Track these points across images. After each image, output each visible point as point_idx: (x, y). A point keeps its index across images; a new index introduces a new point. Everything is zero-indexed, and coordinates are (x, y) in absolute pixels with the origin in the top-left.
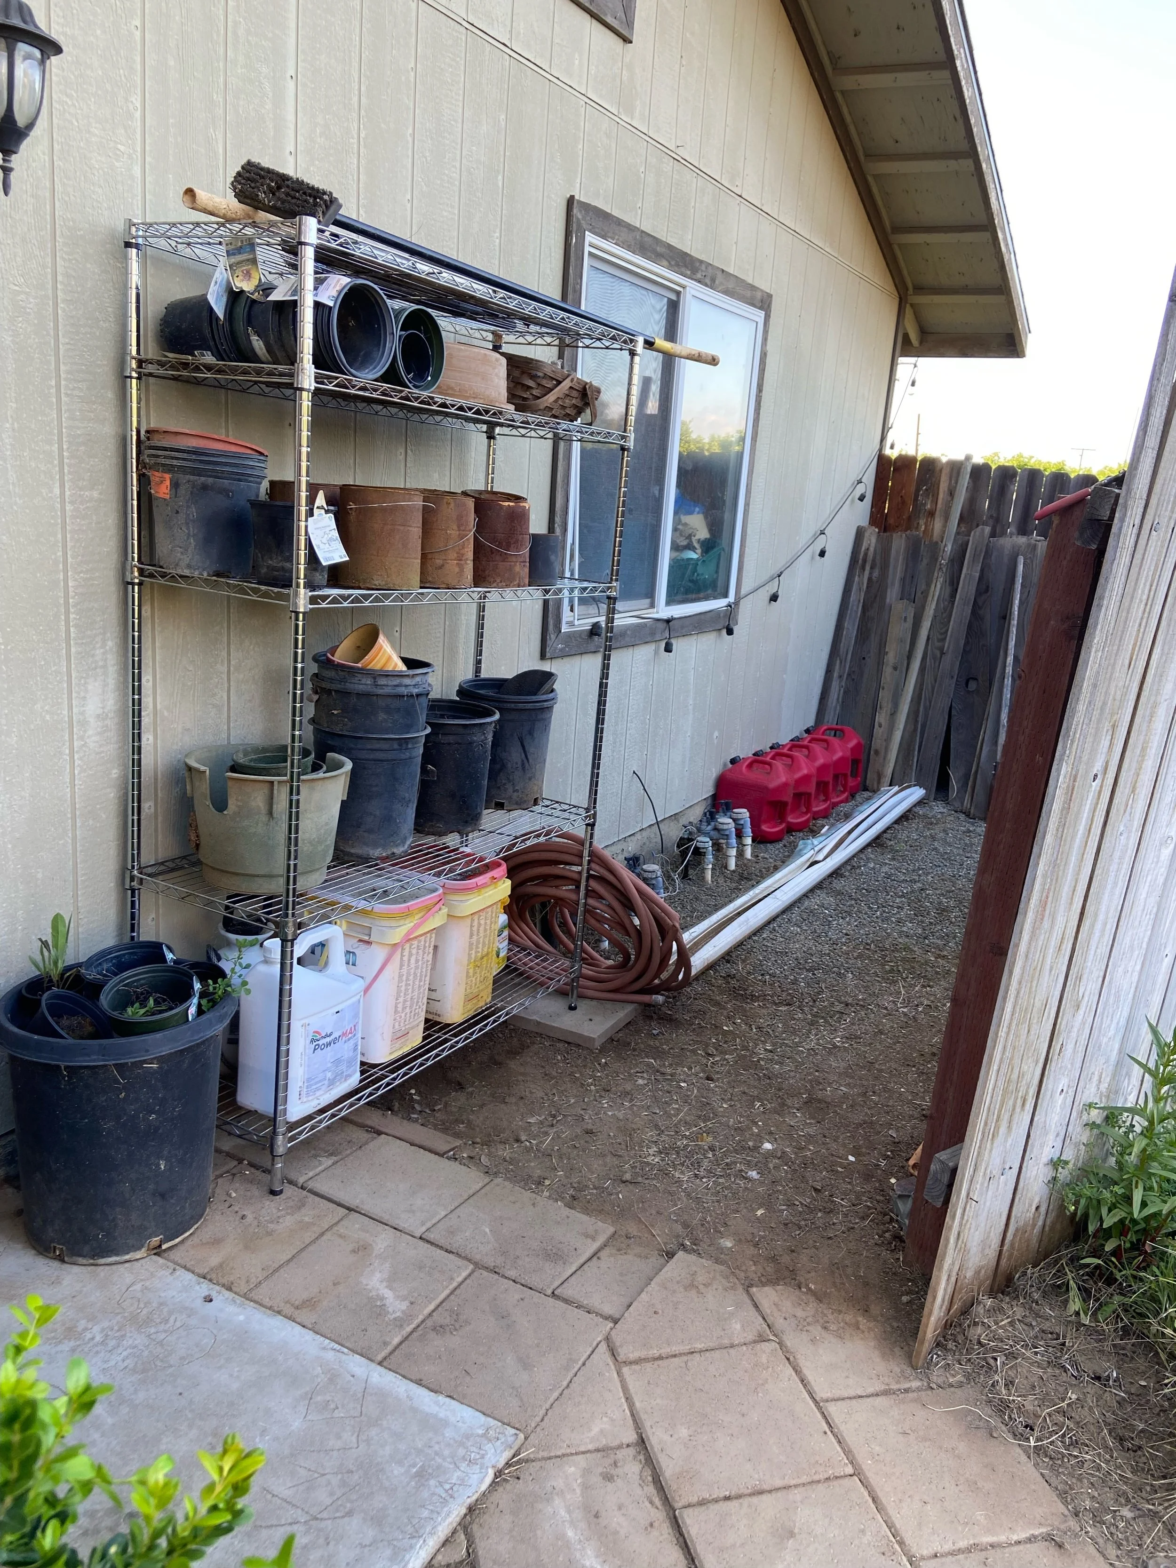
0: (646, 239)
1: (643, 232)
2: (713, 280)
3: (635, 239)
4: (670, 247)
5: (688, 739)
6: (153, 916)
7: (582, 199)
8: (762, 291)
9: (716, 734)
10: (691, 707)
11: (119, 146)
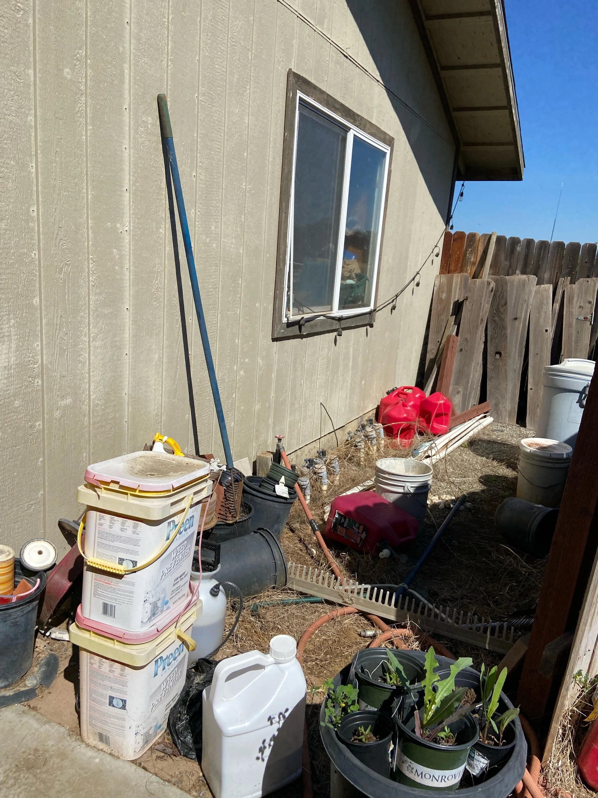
0: (330, 99)
1: (328, 94)
2: (365, 127)
3: (324, 99)
4: (342, 105)
5: (349, 385)
6: (42, 492)
7: (295, 71)
8: (389, 135)
9: (363, 382)
10: (350, 367)
11: (19, 4)
